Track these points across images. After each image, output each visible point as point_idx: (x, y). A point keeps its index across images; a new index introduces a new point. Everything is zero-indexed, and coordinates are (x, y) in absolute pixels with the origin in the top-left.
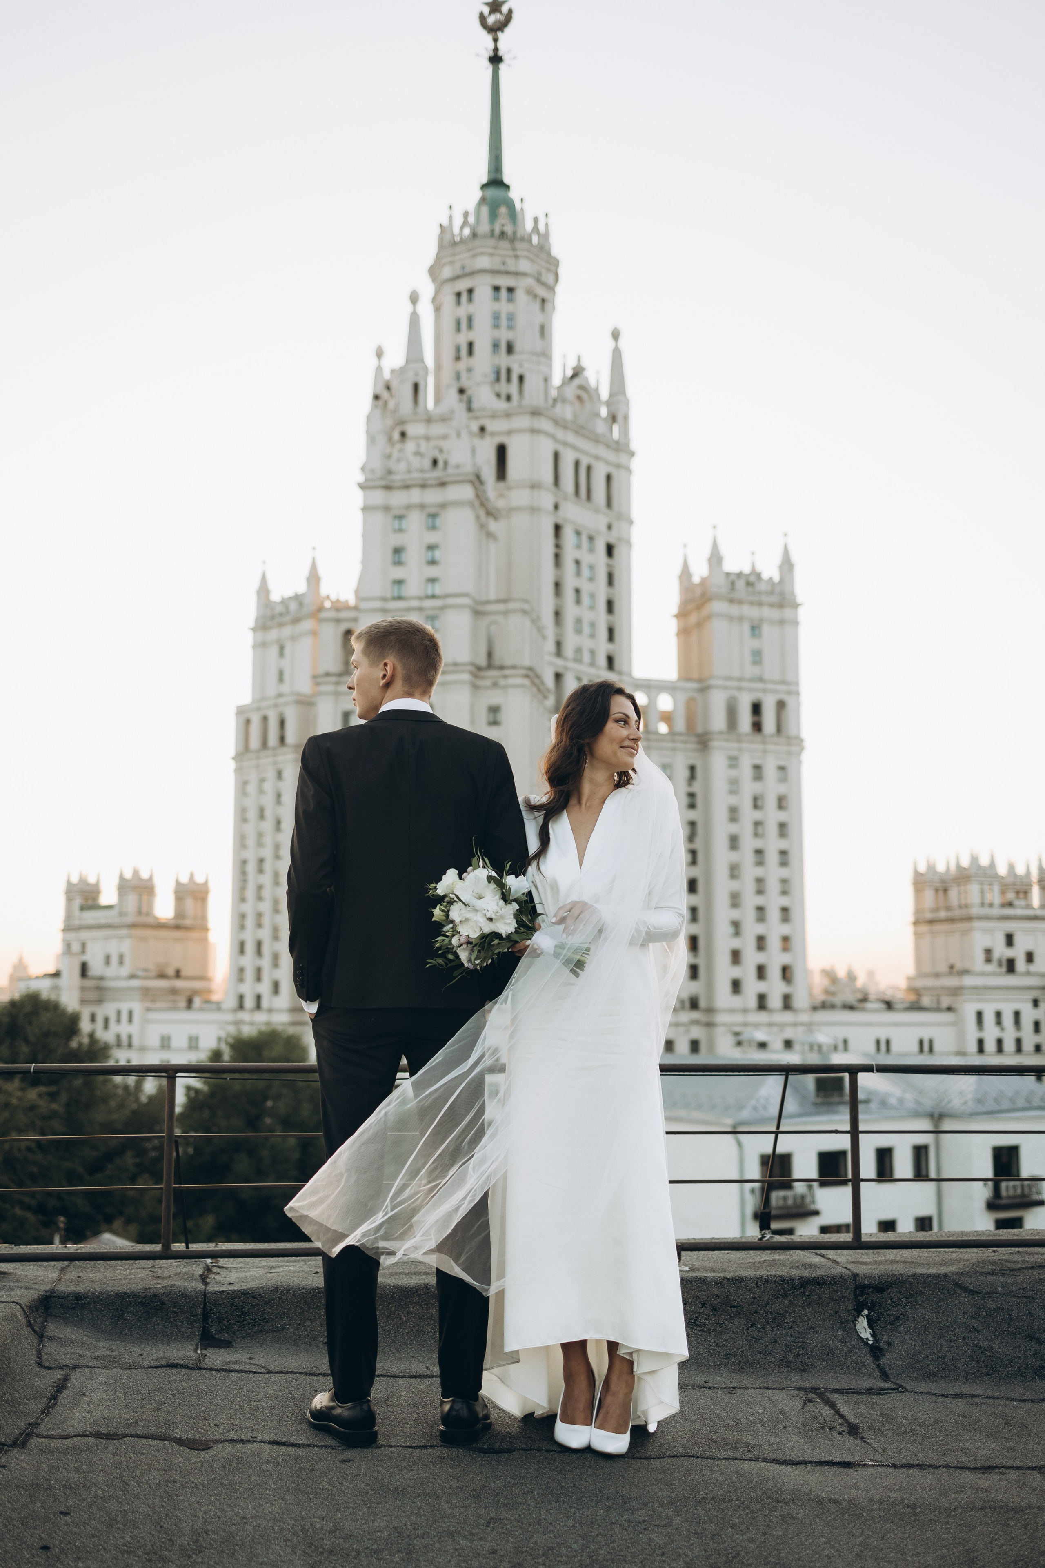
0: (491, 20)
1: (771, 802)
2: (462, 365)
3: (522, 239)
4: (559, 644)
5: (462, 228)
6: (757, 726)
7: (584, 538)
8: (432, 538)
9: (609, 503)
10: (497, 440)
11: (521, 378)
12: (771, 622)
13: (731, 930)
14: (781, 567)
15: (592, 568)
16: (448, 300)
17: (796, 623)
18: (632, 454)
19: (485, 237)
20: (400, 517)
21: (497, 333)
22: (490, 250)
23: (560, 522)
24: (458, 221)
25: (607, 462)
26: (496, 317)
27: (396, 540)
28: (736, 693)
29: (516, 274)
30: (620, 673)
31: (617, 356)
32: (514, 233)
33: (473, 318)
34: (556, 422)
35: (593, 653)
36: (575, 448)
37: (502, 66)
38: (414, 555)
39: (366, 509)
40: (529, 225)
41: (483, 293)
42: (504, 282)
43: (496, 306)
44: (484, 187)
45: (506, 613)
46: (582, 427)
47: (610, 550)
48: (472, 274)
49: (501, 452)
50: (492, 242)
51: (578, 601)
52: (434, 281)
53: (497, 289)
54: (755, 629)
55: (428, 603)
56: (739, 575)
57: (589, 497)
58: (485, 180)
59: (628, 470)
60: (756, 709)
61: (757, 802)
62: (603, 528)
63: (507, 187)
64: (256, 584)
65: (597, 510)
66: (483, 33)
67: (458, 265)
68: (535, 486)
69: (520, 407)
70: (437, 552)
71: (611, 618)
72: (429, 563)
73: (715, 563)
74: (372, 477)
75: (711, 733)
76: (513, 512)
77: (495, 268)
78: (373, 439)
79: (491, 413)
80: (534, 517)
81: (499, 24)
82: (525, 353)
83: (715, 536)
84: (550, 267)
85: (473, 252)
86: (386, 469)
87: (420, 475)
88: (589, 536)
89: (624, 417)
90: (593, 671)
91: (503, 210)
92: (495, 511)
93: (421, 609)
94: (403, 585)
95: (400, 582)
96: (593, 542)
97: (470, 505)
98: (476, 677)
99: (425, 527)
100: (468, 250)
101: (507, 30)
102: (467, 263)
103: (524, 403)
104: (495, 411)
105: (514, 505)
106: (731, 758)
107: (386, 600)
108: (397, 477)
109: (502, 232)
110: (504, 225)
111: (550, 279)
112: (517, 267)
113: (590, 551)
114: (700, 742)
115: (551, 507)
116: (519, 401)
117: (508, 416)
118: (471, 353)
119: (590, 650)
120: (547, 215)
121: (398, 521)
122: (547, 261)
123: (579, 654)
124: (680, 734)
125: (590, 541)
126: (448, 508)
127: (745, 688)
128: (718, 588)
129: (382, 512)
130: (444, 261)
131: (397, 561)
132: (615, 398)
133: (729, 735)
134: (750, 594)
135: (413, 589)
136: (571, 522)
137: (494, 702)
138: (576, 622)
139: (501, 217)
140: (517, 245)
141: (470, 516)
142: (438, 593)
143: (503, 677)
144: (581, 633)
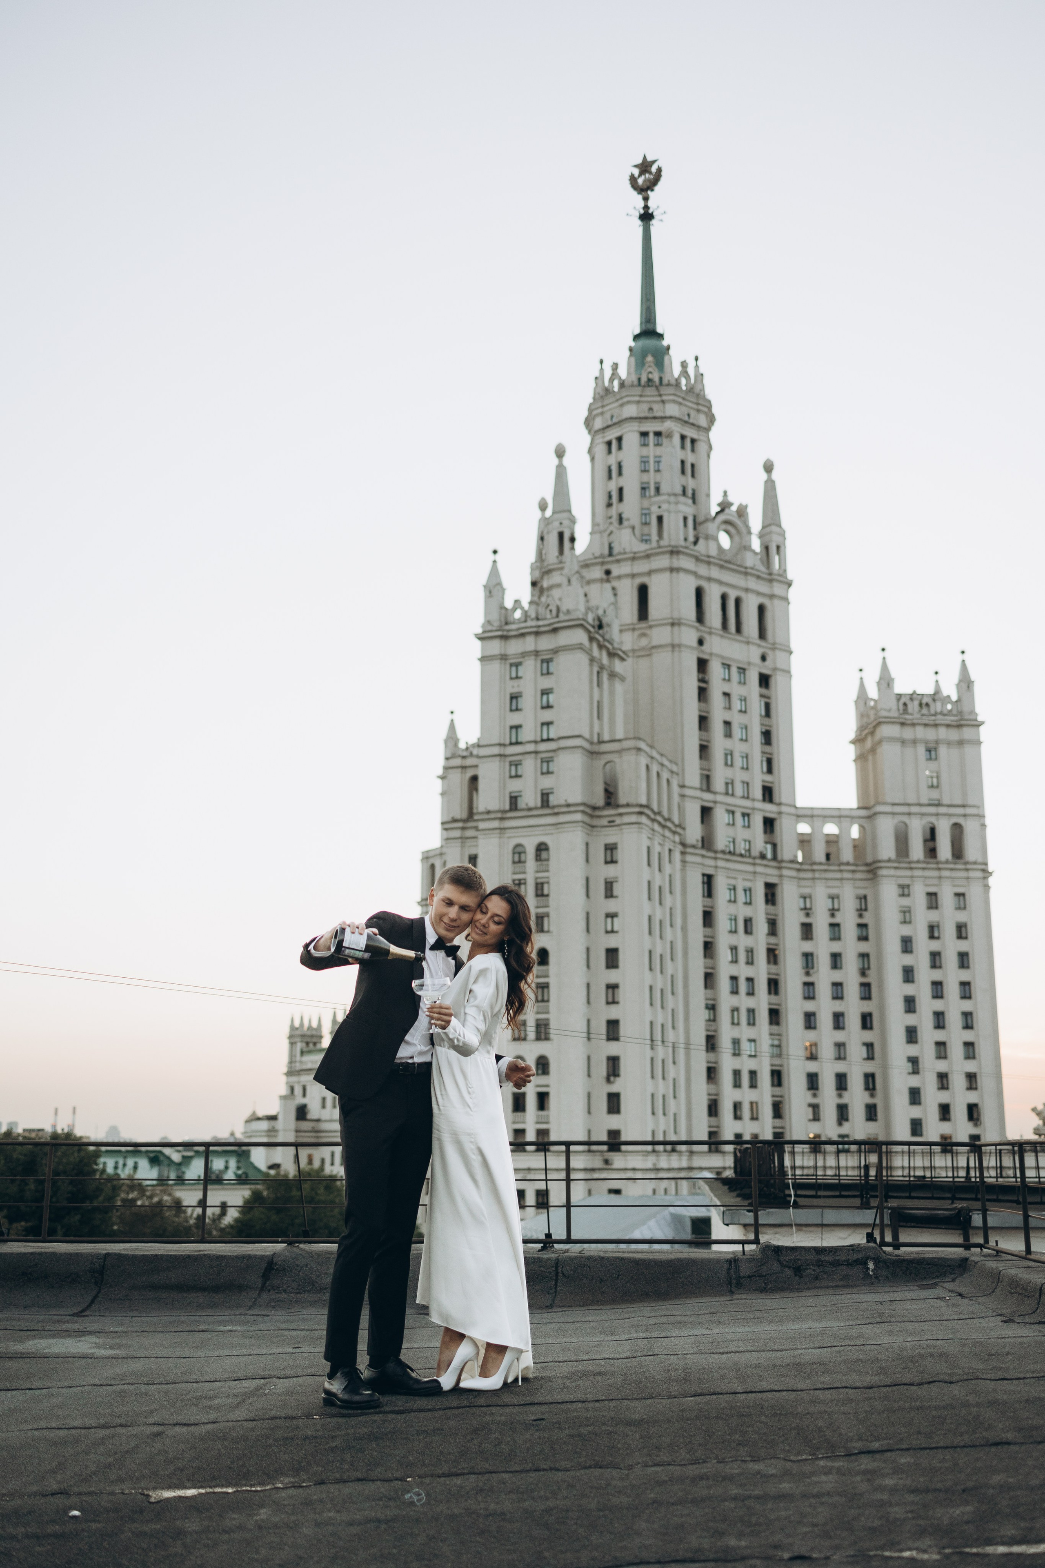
0: (640, 181)
1: (949, 931)
2: (614, 511)
3: (669, 385)
4: (707, 779)
5: (611, 380)
6: (932, 852)
7: (734, 670)
8: (546, 683)
9: (762, 634)
10: (638, 581)
11: (660, 519)
12: (949, 744)
13: (908, 1067)
14: (958, 686)
15: (744, 700)
16: (601, 449)
17: (979, 743)
18: (789, 584)
19: (632, 386)
20: (517, 665)
21: (645, 477)
22: (637, 398)
23: (703, 656)
24: (608, 374)
25: (758, 593)
26: (644, 461)
27: (512, 687)
28: (905, 819)
29: (664, 418)
30: (780, 804)
31: (770, 489)
32: (661, 379)
33: (622, 464)
34: (697, 559)
35: (747, 784)
36: (721, 583)
37: (653, 222)
38: (529, 701)
39: (483, 659)
40: (677, 370)
41: (631, 439)
42: (650, 427)
43: (644, 451)
44: (636, 338)
45: (619, 752)
46: (726, 561)
47: (765, 680)
48: (620, 423)
49: (643, 592)
50: (638, 391)
51: (728, 735)
52: (590, 432)
53: (644, 434)
54: (931, 751)
55: (543, 747)
56: (912, 696)
57: (739, 630)
58: (637, 331)
59: (786, 599)
60: (931, 835)
61: (933, 932)
62: (757, 659)
63: (660, 336)
64: (443, 733)
65: (748, 643)
66: (634, 193)
67: (608, 416)
68: (674, 624)
69: (659, 547)
70: (551, 696)
71: (767, 749)
72: (543, 708)
73: (884, 685)
74: (489, 628)
75: (880, 861)
76: (654, 651)
77: (643, 415)
78: (490, 592)
79: (631, 555)
80: (676, 654)
81: (648, 184)
82: (664, 494)
83: (884, 658)
84: (700, 407)
85: (620, 402)
86: (503, 619)
87: (534, 623)
88: (739, 668)
89: (778, 547)
90: (747, 803)
91: (650, 358)
92: (624, 652)
93: (536, 752)
94: (519, 730)
95: (517, 727)
96: (744, 674)
97: (581, 648)
98: (592, 816)
99: (539, 673)
100: (617, 400)
101: (656, 188)
102: (616, 412)
103: (662, 543)
104: (635, 553)
105: (654, 643)
106: (902, 887)
107: (504, 745)
108: (513, 627)
109: (649, 380)
110: (650, 372)
111: (702, 421)
112: (664, 412)
113: (740, 683)
114: (869, 872)
115: (695, 643)
116: (658, 541)
117: (648, 556)
118: (621, 499)
119: (743, 782)
120: (697, 359)
121: (514, 669)
122: (698, 404)
123: (730, 786)
124: (848, 864)
125: (740, 673)
126: (560, 653)
127: (916, 814)
128: (890, 710)
129: (498, 661)
130: (595, 412)
131: (514, 707)
132: (768, 530)
133: (899, 862)
134: (923, 715)
135: (528, 733)
136: (718, 656)
137: (611, 840)
138: (726, 755)
139: (647, 365)
140: (664, 390)
141: (582, 659)
142: (552, 736)
143: (621, 815)
144: (732, 765)
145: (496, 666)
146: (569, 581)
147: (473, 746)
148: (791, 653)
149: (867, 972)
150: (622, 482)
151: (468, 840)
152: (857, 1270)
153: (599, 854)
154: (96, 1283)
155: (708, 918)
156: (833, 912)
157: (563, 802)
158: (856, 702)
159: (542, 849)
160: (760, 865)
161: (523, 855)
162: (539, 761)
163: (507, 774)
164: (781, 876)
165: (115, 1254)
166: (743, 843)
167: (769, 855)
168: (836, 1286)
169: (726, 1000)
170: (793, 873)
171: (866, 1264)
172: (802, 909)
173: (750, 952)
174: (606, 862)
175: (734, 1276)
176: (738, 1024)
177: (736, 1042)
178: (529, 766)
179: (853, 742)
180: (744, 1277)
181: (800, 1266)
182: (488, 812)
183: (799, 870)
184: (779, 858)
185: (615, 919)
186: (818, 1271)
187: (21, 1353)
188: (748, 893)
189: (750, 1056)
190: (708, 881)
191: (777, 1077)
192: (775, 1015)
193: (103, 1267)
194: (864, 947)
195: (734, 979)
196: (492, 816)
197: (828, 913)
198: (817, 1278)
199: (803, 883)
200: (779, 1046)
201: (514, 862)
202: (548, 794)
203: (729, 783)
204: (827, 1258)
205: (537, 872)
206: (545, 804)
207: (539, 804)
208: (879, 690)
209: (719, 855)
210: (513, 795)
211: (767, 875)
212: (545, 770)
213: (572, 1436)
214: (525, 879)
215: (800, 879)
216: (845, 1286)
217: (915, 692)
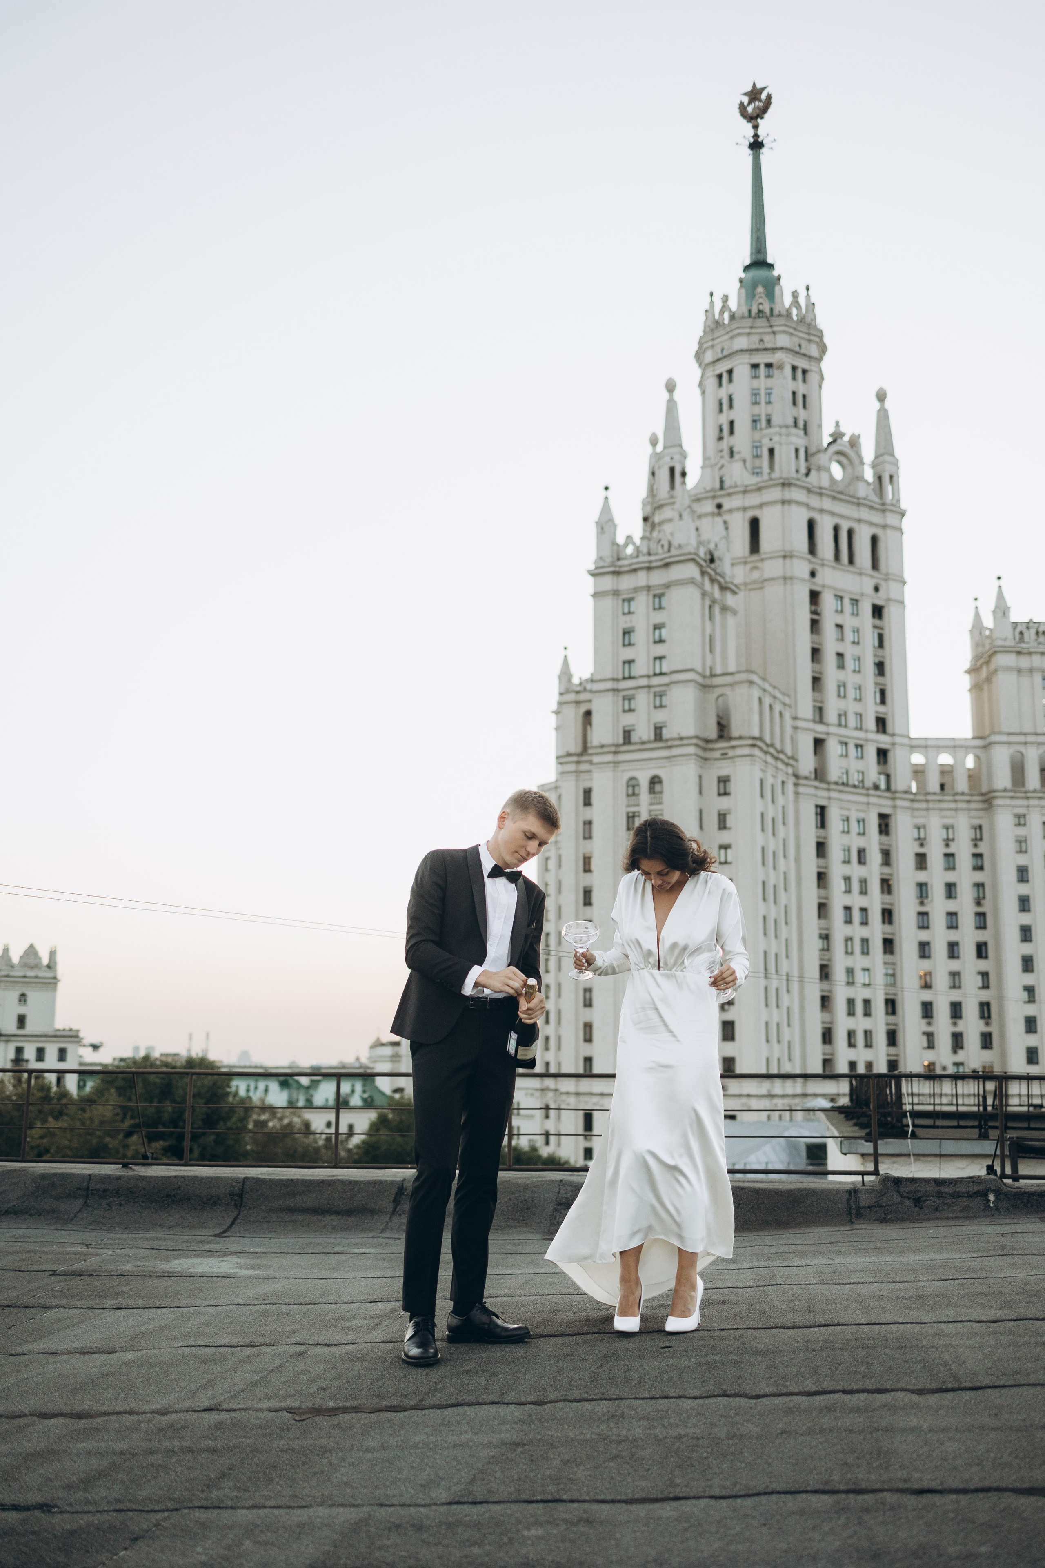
0: (750, 109)
2: (725, 445)
3: (779, 315)
4: (820, 711)
5: (722, 312)
7: (847, 601)
8: (658, 617)
9: (875, 565)
10: (750, 514)
11: (771, 451)
13: (1025, 996)
15: (856, 631)
16: (712, 382)
18: (903, 514)
19: (743, 317)
20: (630, 600)
21: (756, 410)
22: (748, 330)
23: (816, 588)
24: (718, 306)
25: (871, 524)
26: (755, 393)
27: (625, 622)
28: (1021, 748)
29: (775, 350)
30: (893, 735)
31: (883, 417)
32: (771, 310)
33: (733, 397)
34: (809, 491)
35: (861, 715)
36: (833, 514)
37: (763, 150)
38: (642, 636)
39: (596, 595)
40: (788, 301)
41: (742, 372)
42: (762, 359)
43: (756, 383)
44: (746, 268)
45: (732, 685)
46: (839, 493)
47: (878, 611)
48: (730, 355)
49: (755, 524)
50: (748, 322)
51: (841, 666)
52: (700, 365)
53: (756, 366)
55: (656, 681)
56: (1028, 625)
57: (851, 561)
58: (748, 262)
59: (899, 529)
62: (870, 590)
63: (771, 266)
64: (557, 668)
65: (861, 574)
66: (744, 122)
67: (718, 349)
68: (787, 556)
69: (771, 479)
70: (664, 631)
71: (880, 680)
72: (655, 642)
73: (1000, 614)
74: (601, 564)
75: (995, 791)
76: (766, 583)
77: (753, 347)
78: (602, 528)
79: (742, 489)
80: (788, 586)
81: (758, 111)
82: (775, 427)
83: (1000, 587)
84: (812, 338)
85: (731, 334)
86: (615, 556)
87: (646, 558)
88: (852, 599)
89: (891, 477)
90: (860, 734)
91: (760, 289)
92: (736, 586)
93: (649, 687)
94: (632, 664)
95: (630, 662)
96: (857, 605)
97: (693, 583)
98: (705, 749)
99: (651, 608)
100: (728, 333)
101: (766, 116)
102: (726, 345)
103: (774, 475)
104: (746, 486)
105: (766, 576)
106: (1018, 816)
107: (617, 680)
108: (625, 562)
109: (760, 311)
110: (761, 304)
111: (814, 351)
112: (775, 343)
113: (853, 614)
114: (984, 801)
115: (807, 575)
116: (769, 474)
117: (759, 489)
118: (732, 432)
119: (856, 714)
120: (808, 288)
121: (626, 604)
122: (809, 334)
123: (843, 718)
124: (963, 794)
125: (853, 605)
126: (672, 588)
127: (1032, 743)
128: (1005, 639)
129: (611, 597)
130: (705, 346)
131: (627, 642)
132: (881, 459)
133: (1015, 792)
134: (1039, 644)
135: (641, 668)
136: (830, 587)
137: (724, 772)
138: (839, 686)
139: (757, 296)
140: (775, 321)
141: (693, 593)
142: (664, 670)
143: (733, 747)
144: (845, 697)
145: (608, 602)
146: (681, 516)
147: (587, 681)
148: (904, 583)
149: (982, 902)
150: (734, 415)
151: (582, 774)
152: (977, 1202)
153: (712, 786)
154: (236, 1205)
155: (821, 848)
156: (947, 842)
157: (675, 736)
158: (971, 631)
159: (655, 781)
160: (873, 796)
161: (637, 789)
162: (652, 695)
163: (621, 709)
164: (894, 807)
165: (253, 1178)
166: (856, 774)
167: (883, 786)
168: (957, 1218)
169: (840, 930)
170: (907, 804)
171: (986, 1196)
172: (916, 840)
173: (864, 882)
174: (720, 795)
175: (854, 1207)
176: (852, 953)
177: (850, 971)
178: (642, 700)
179: (969, 672)
180: (864, 1207)
181: (920, 1198)
182: (602, 746)
183: (912, 801)
184: (893, 788)
185: (729, 851)
186: (938, 1202)
187: (169, 1272)
188: (861, 824)
189: (864, 985)
190: (822, 812)
191: (891, 1005)
192: (888, 944)
193: (242, 1190)
194: (979, 877)
195: (848, 909)
196: (605, 750)
197: (942, 844)
198: (937, 1209)
199: (917, 813)
200: (893, 975)
201: (628, 795)
202: (661, 728)
203: (842, 715)
204: (947, 1190)
205: (651, 804)
206: (658, 737)
207: (652, 737)
208: (995, 618)
209: (832, 787)
210: (627, 729)
211: (880, 805)
212: (658, 704)
213: (700, 1364)
214: (639, 812)
215: (913, 809)
216: (965, 1218)
217: (1031, 620)
